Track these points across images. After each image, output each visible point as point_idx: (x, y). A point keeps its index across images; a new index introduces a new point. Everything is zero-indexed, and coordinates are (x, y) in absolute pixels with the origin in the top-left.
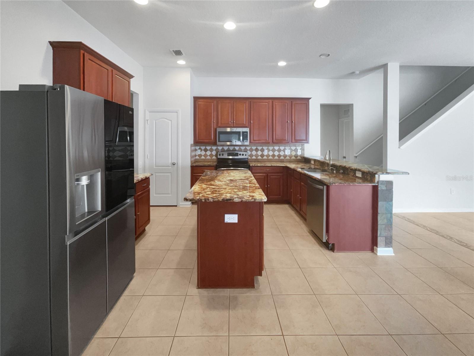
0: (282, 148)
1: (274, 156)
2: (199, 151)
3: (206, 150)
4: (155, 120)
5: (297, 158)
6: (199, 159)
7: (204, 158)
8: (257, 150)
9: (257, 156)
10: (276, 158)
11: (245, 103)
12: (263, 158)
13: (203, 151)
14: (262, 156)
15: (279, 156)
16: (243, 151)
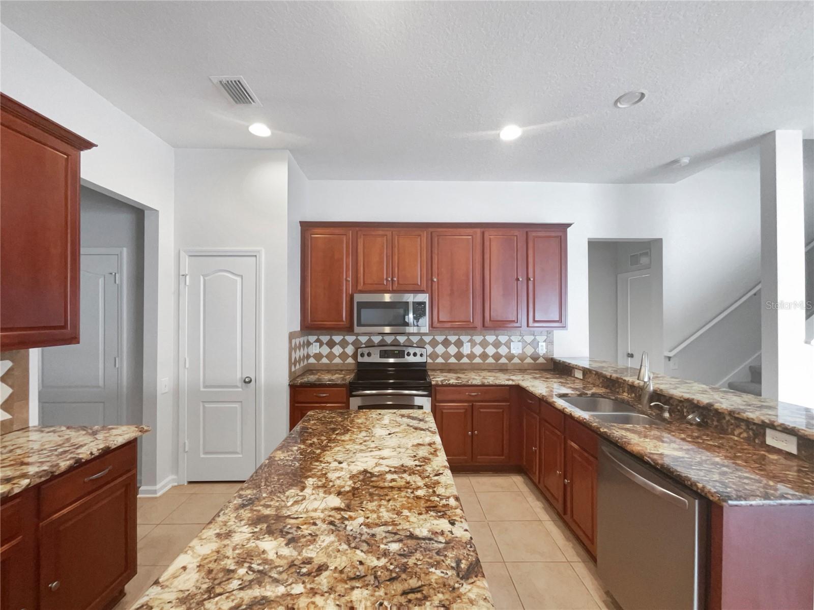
0: (503, 339)
1: (484, 356)
2: (316, 346)
3: (331, 344)
4: (204, 276)
5: (537, 362)
6: (315, 364)
7: (328, 362)
8: (446, 343)
9: (446, 356)
10: (491, 360)
11: (420, 235)
12: (461, 362)
13: (325, 346)
14: (459, 356)
15: (497, 357)
16: (415, 345)
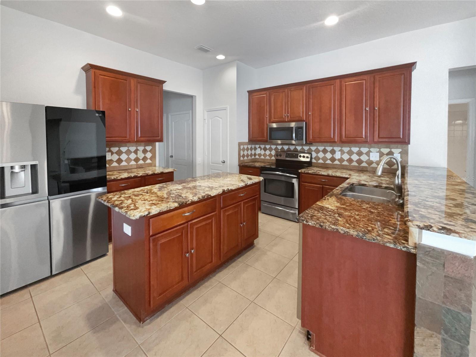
0: (364, 150)
1: (350, 160)
2: (259, 150)
3: (265, 149)
4: (211, 119)
5: (393, 167)
6: (258, 158)
7: (264, 158)
8: (325, 151)
9: (325, 159)
10: (354, 164)
12: (334, 163)
13: (262, 150)
14: (333, 159)
15: (360, 162)
16: (306, 152)
